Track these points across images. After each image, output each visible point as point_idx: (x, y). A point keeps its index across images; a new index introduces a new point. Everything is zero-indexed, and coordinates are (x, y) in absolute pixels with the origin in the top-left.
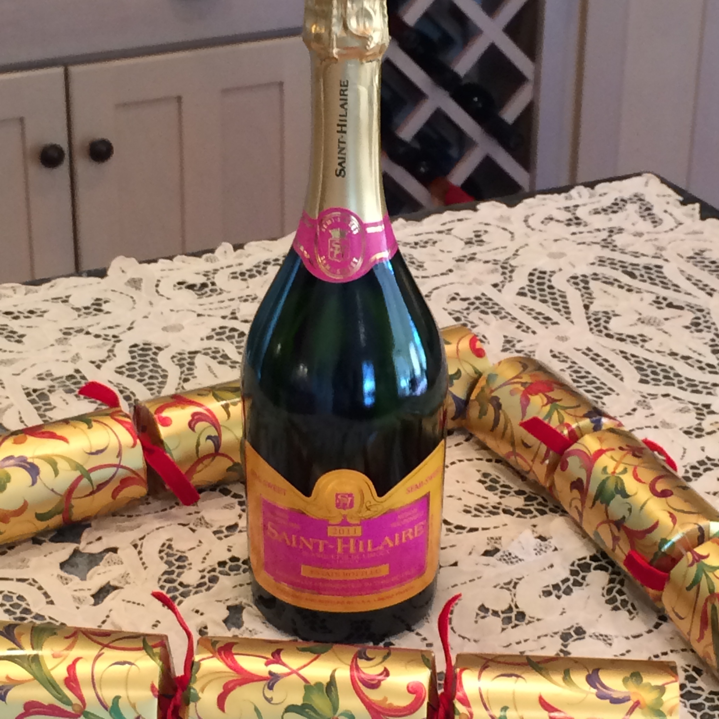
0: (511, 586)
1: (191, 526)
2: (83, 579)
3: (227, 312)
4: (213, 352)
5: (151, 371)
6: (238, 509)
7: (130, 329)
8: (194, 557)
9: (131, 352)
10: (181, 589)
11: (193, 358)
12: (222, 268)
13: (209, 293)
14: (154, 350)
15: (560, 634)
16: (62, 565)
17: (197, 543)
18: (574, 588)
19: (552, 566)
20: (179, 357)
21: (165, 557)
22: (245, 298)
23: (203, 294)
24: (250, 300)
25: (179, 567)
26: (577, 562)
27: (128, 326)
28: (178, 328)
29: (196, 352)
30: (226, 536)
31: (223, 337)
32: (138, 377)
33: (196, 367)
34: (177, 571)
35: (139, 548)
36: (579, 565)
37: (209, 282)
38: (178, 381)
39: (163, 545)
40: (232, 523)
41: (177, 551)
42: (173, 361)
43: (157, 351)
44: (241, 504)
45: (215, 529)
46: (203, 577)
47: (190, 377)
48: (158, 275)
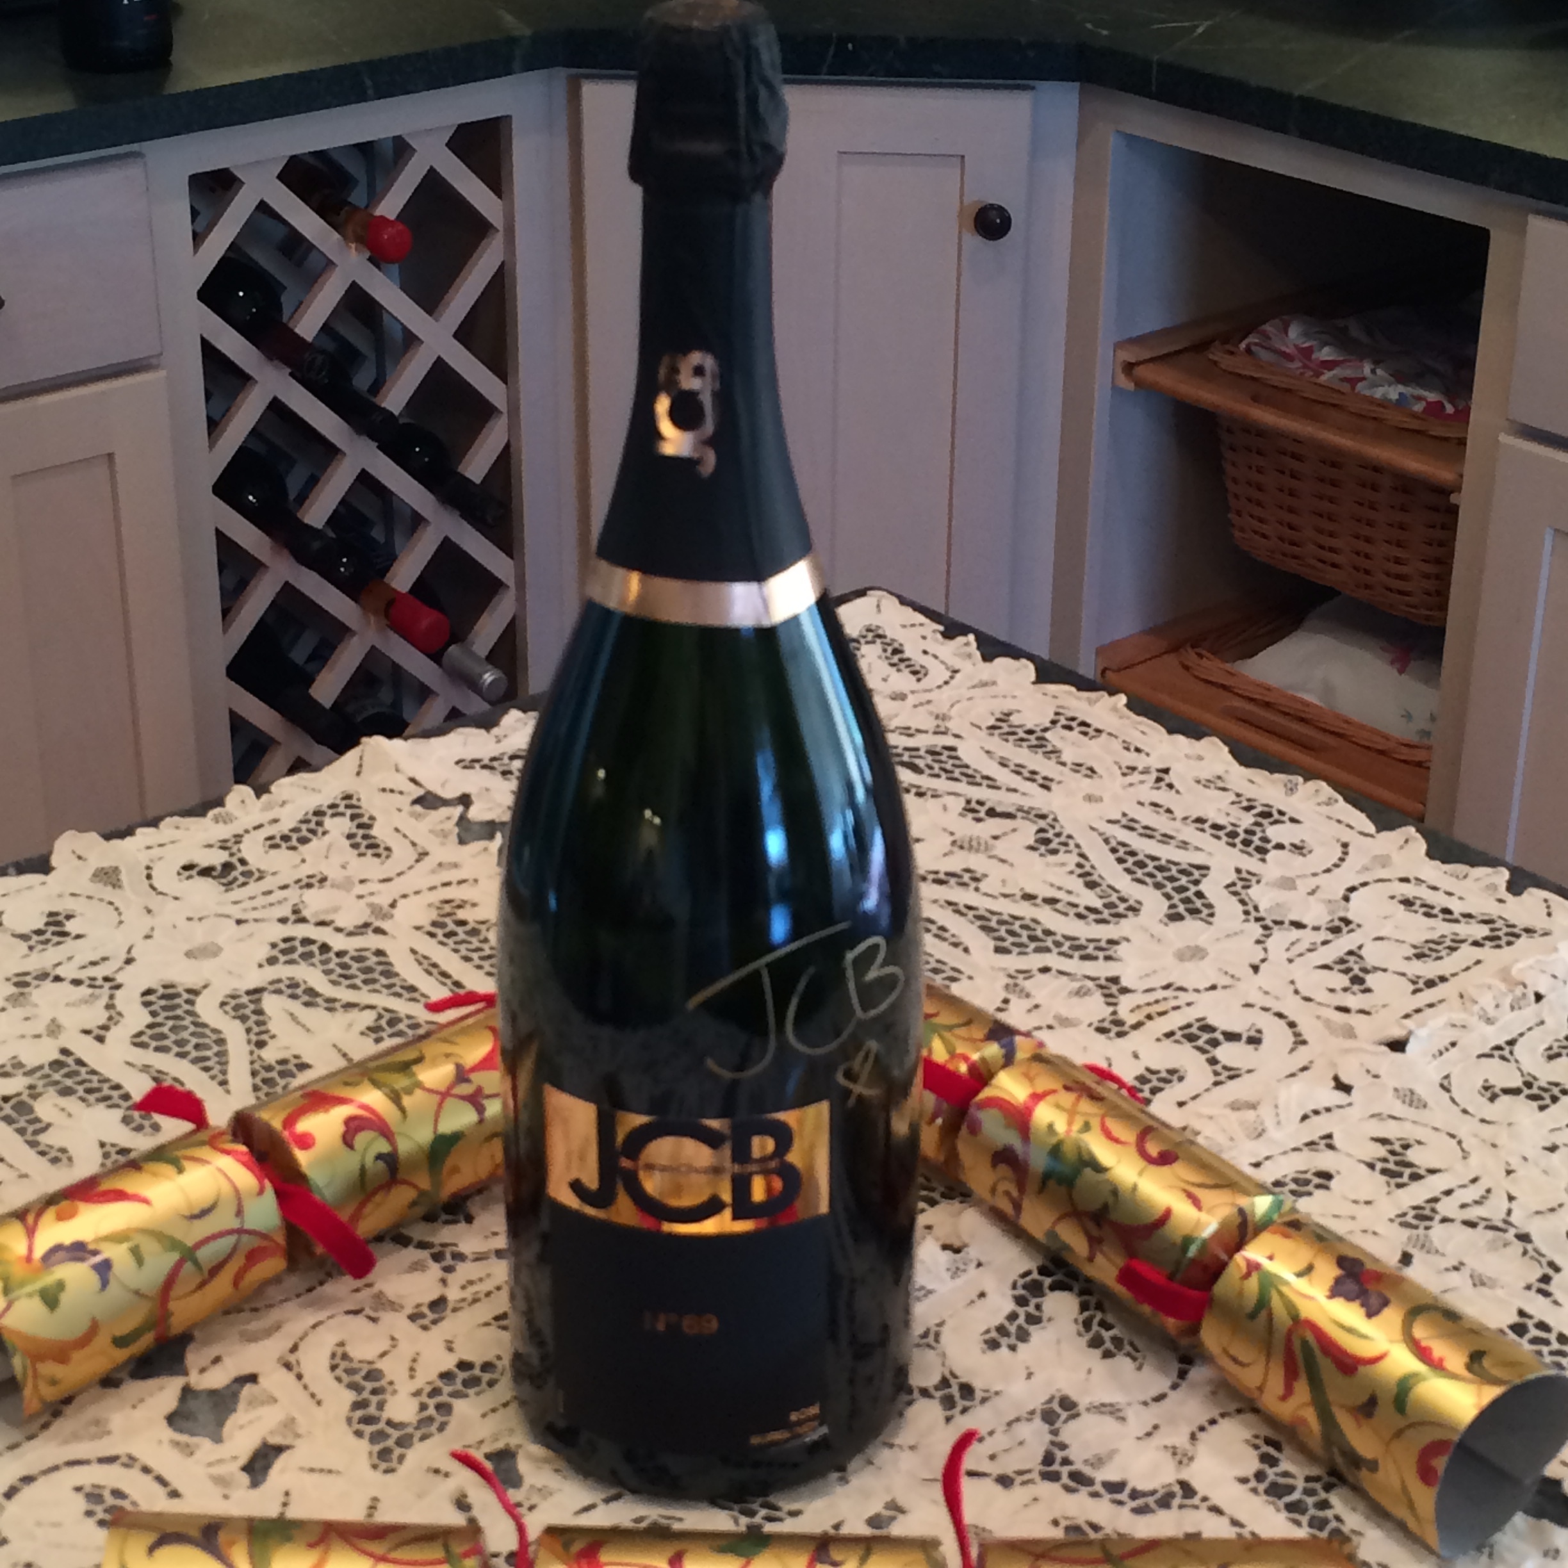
0: (931, 1339)
1: (368, 1311)
2: (218, 1439)
3: (285, 911)
4: (289, 987)
5: (193, 1034)
6: (435, 1269)
7: (129, 961)
8: (393, 1369)
9: (147, 1004)
10: (395, 1434)
11: (258, 1001)
12: (247, 831)
13: (241, 879)
14: (186, 996)
15: (1039, 1412)
16: (172, 1419)
17: (389, 1342)
18: (1032, 1329)
19: (982, 1295)
20: (233, 1002)
21: (344, 1376)
22: (305, 881)
23: (231, 883)
24: (317, 885)
25: (374, 1392)
26: (1021, 1282)
27: (124, 956)
28: (209, 951)
29: (258, 991)
30: (435, 1322)
31: (295, 956)
32: (176, 1049)
33: (270, 1018)
34: (374, 1399)
35: (296, 1370)
36: (1025, 1287)
37: (234, 860)
38: (248, 1048)
39: (333, 1355)
40: (434, 1296)
41: (360, 1362)
42: (226, 1012)
43: (191, 997)
44: (437, 1257)
45: (409, 1310)
46: (423, 1407)
47: (265, 1037)
48: (144, 858)
